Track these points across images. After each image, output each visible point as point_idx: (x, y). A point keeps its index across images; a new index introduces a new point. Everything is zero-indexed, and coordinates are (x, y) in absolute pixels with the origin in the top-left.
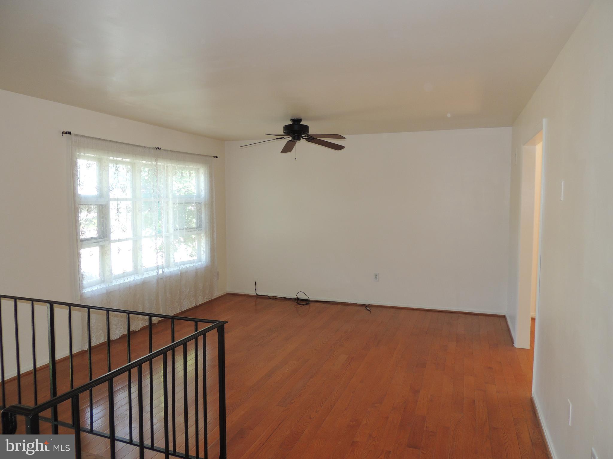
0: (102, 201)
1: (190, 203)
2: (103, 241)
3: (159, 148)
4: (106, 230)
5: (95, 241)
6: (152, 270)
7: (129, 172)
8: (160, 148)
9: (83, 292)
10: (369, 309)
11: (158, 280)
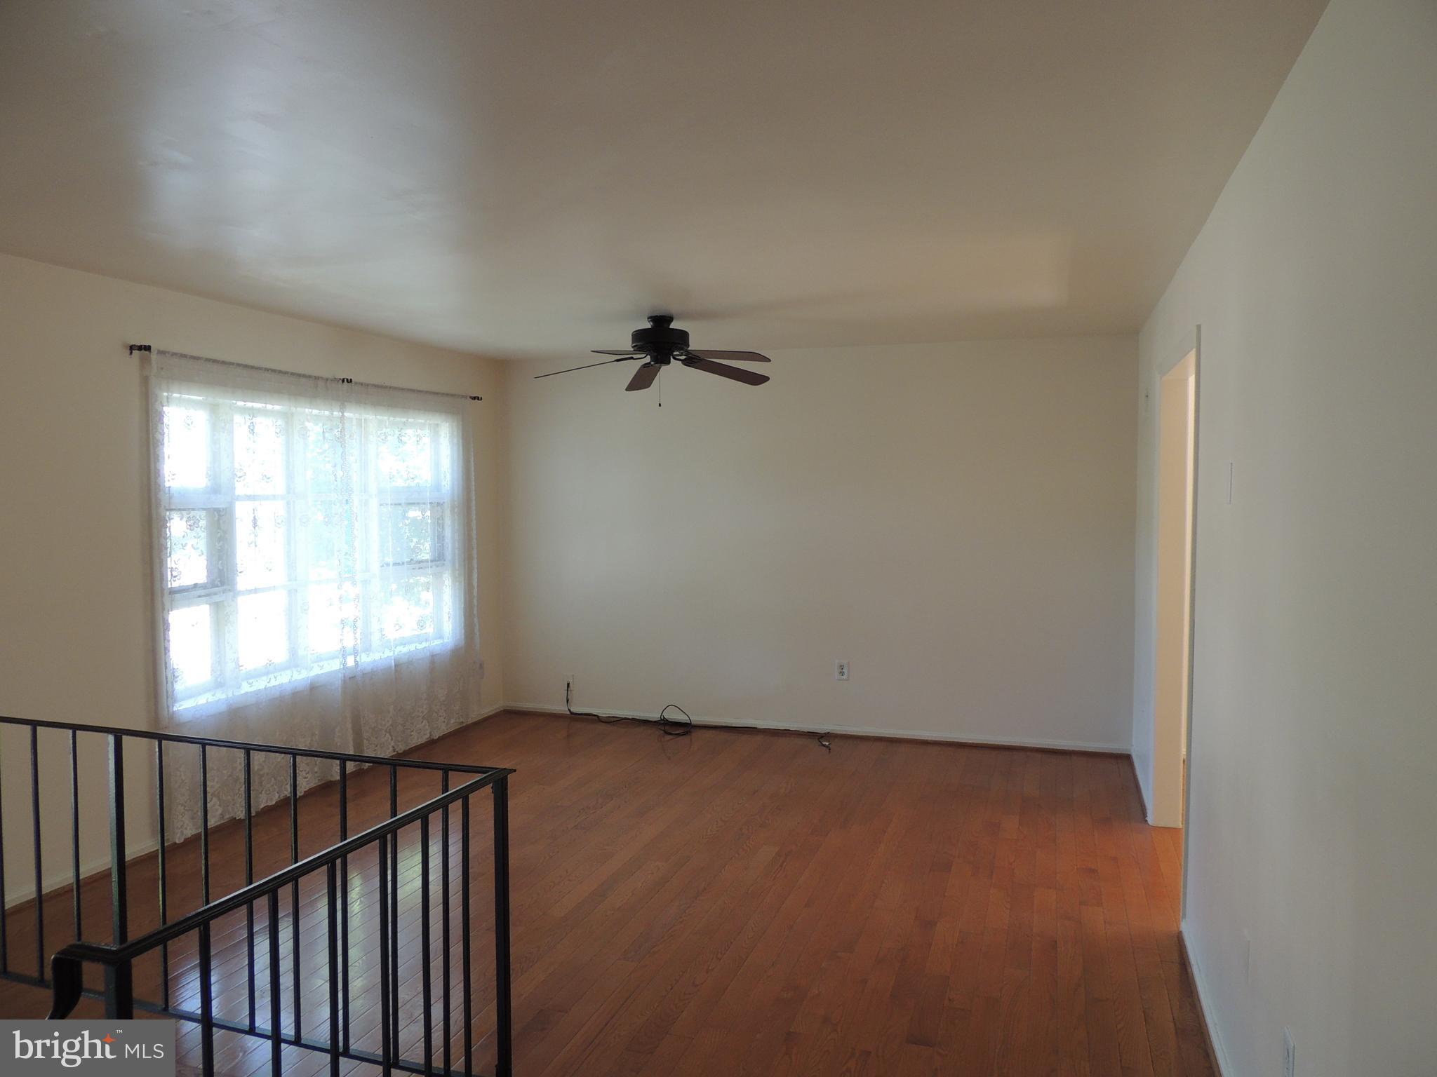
0: (220, 502)
1: (418, 503)
2: (220, 592)
3: (347, 380)
4: (227, 569)
5: (202, 592)
6: (333, 658)
7: (279, 434)
8: (351, 380)
9: (175, 709)
10: (827, 744)
11: (344, 681)
